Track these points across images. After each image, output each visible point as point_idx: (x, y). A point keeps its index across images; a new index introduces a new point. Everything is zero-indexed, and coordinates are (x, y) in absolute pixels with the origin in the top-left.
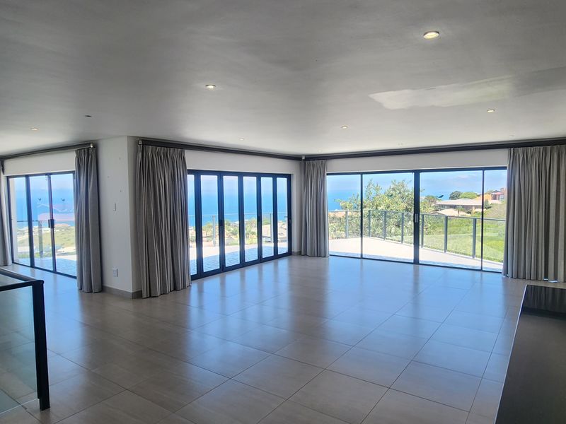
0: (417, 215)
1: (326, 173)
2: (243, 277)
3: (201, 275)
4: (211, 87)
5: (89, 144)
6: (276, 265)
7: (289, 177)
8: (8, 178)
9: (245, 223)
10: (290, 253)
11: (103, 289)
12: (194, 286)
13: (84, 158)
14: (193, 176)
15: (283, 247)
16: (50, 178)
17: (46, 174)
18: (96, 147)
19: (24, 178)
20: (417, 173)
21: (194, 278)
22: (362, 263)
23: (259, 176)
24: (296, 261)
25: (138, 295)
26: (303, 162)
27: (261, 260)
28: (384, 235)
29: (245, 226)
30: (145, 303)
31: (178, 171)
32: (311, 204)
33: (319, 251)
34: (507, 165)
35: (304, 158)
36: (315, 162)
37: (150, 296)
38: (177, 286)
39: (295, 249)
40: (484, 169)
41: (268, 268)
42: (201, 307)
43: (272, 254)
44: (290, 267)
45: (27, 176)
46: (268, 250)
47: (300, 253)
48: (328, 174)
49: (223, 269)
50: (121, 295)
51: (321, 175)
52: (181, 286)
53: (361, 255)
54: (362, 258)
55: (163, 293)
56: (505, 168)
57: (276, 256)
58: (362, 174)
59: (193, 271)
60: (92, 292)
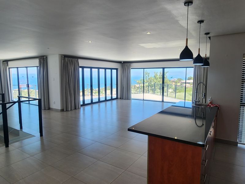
0: (163, 84)
1: (131, 68)
2: (99, 106)
3: (84, 105)
4: (90, 42)
5: (44, 56)
6: (112, 102)
7: (117, 69)
8: (9, 68)
9: (100, 89)
10: (117, 98)
11: (49, 109)
12: (82, 108)
13: (42, 61)
14: (81, 69)
15: (114, 96)
16: (27, 69)
17: (26, 67)
18: (46, 57)
19: (16, 69)
20: (164, 68)
21: (82, 106)
22: (143, 102)
23: (105, 69)
24: (119, 101)
25: (62, 110)
26: (122, 64)
27: (106, 100)
28: (154, 93)
29: (100, 90)
30: (65, 113)
31: (76, 67)
32: (125, 80)
33: (128, 98)
34: (194, 66)
35: (122, 62)
36: (127, 64)
37: (67, 111)
38: (76, 108)
39: (119, 97)
40: (186, 67)
41: (109, 103)
42: (84, 114)
43: (110, 98)
44: (117, 102)
45: (17, 68)
46: (109, 97)
47: (121, 98)
48: (131, 69)
49: (92, 103)
50: (56, 110)
51: (129, 69)
52: (77, 108)
53: (143, 99)
54: (143, 100)
55: (71, 110)
56: (193, 67)
57: (112, 99)
58: (144, 68)
59: (82, 103)
60: (45, 109)
